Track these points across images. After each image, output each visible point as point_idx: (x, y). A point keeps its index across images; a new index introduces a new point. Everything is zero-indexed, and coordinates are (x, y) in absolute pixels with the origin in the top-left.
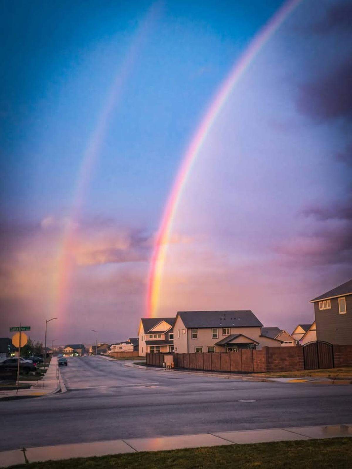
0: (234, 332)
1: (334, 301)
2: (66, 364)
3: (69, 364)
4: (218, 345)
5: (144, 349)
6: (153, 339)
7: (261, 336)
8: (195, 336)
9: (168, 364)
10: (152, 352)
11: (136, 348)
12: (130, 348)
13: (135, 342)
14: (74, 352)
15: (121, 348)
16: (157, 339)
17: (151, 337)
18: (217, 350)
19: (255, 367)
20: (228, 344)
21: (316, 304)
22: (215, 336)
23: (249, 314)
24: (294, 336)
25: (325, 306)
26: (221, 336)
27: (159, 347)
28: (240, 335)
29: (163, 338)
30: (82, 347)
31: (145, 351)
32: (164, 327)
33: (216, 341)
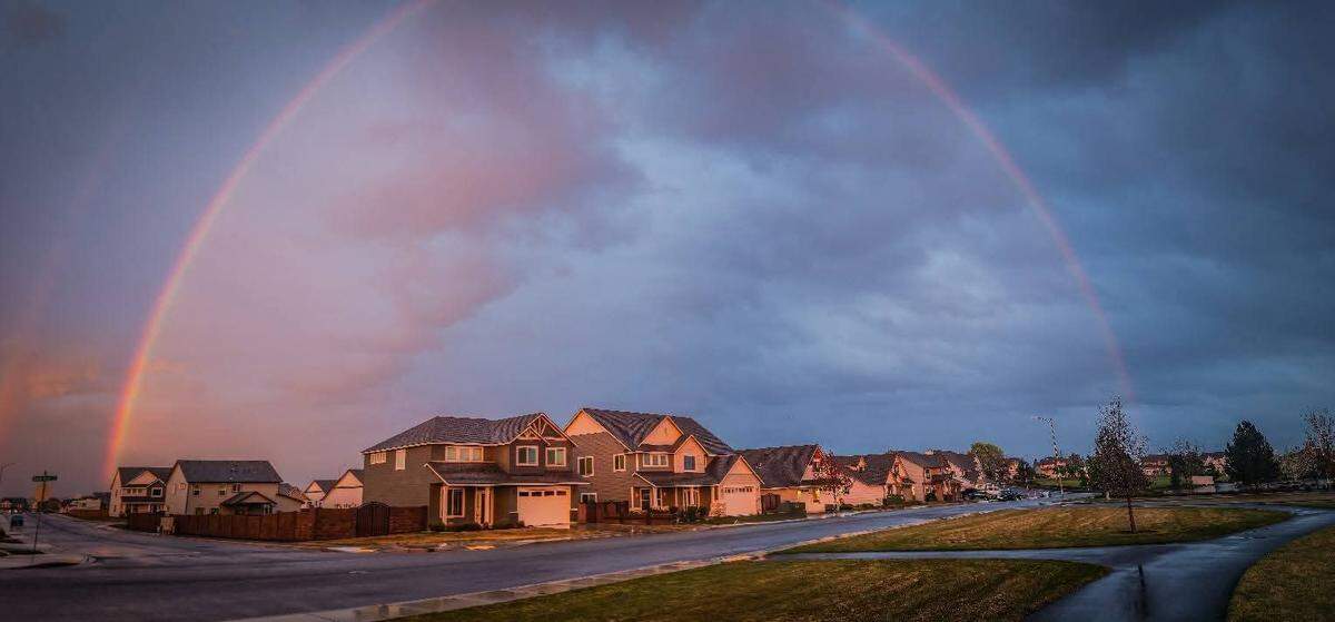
0: (247, 489)
1: (391, 455)
2: (21, 523)
3: (25, 524)
4: (225, 505)
5: (116, 507)
6: (132, 494)
7: (279, 495)
8: (197, 493)
9: (166, 528)
10: (128, 511)
11: (105, 506)
12: (95, 505)
13: (105, 498)
14: (12, 508)
15: (84, 504)
16: (137, 494)
17: (129, 492)
18: (223, 512)
19: (297, 534)
20: (239, 504)
21: (367, 456)
22: (222, 493)
23: (265, 466)
24: (308, 495)
25: (379, 459)
26: (229, 493)
27: (137, 505)
28: (256, 493)
29: (144, 494)
30: (23, 501)
31: (118, 511)
32: (148, 479)
33: (222, 499)
